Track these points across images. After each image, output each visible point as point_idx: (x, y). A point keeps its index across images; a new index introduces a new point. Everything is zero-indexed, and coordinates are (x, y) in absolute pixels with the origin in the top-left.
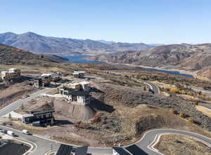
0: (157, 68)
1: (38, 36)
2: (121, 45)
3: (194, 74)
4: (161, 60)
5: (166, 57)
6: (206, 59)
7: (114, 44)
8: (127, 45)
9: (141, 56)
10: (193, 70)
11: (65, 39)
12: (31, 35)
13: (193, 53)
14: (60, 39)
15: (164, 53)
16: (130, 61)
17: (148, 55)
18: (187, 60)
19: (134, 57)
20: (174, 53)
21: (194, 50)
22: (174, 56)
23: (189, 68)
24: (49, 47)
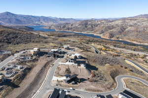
0: (82, 32)
1: (13, 14)
2: (61, 19)
3: (101, 36)
4: (84, 28)
5: (86, 27)
6: (106, 28)
7: (57, 18)
8: (64, 19)
9: (74, 26)
10: (101, 34)
11: (29, 16)
12: (8, 13)
13: (99, 24)
14: (26, 16)
15: (85, 24)
16: (68, 29)
17: (77, 25)
18: (97, 28)
19: (70, 26)
20: (90, 24)
21: (99, 23)
22: (90, 26)
23: (98, 32)
24: (20, 21)
